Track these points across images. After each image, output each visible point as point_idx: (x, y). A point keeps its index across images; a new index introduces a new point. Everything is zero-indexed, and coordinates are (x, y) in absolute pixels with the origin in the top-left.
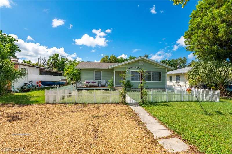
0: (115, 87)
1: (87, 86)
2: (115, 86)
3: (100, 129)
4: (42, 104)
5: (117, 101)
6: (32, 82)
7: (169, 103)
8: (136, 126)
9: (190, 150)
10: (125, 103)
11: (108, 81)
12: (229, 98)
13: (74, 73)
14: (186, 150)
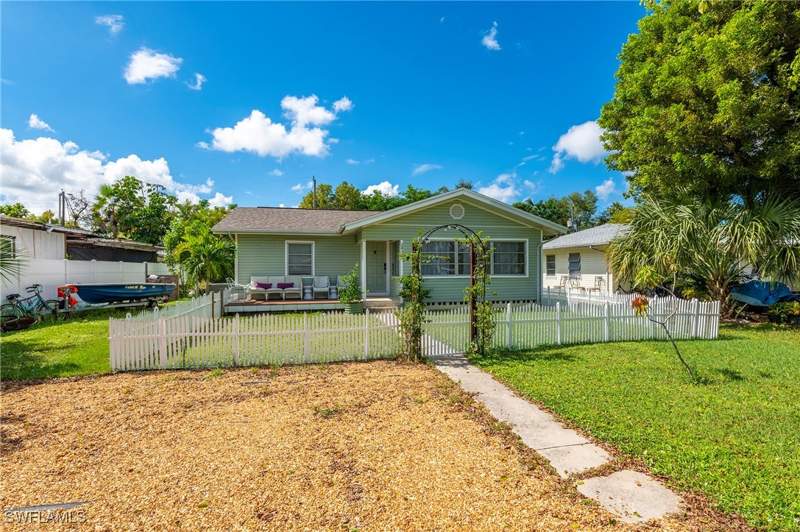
0: (365, 299)
1: (259, 297)
2: (364, 295)
3: (363, 461)
4: (100, 376)
5: (387, 350)
6: (39, 288)
7: (566, 351)
8: (482, 437)
9: (689, 509)
10: (419, 357)
11: (339, 277)
12: (742, 325)
13: (209, 252)
14: (677, 510)
